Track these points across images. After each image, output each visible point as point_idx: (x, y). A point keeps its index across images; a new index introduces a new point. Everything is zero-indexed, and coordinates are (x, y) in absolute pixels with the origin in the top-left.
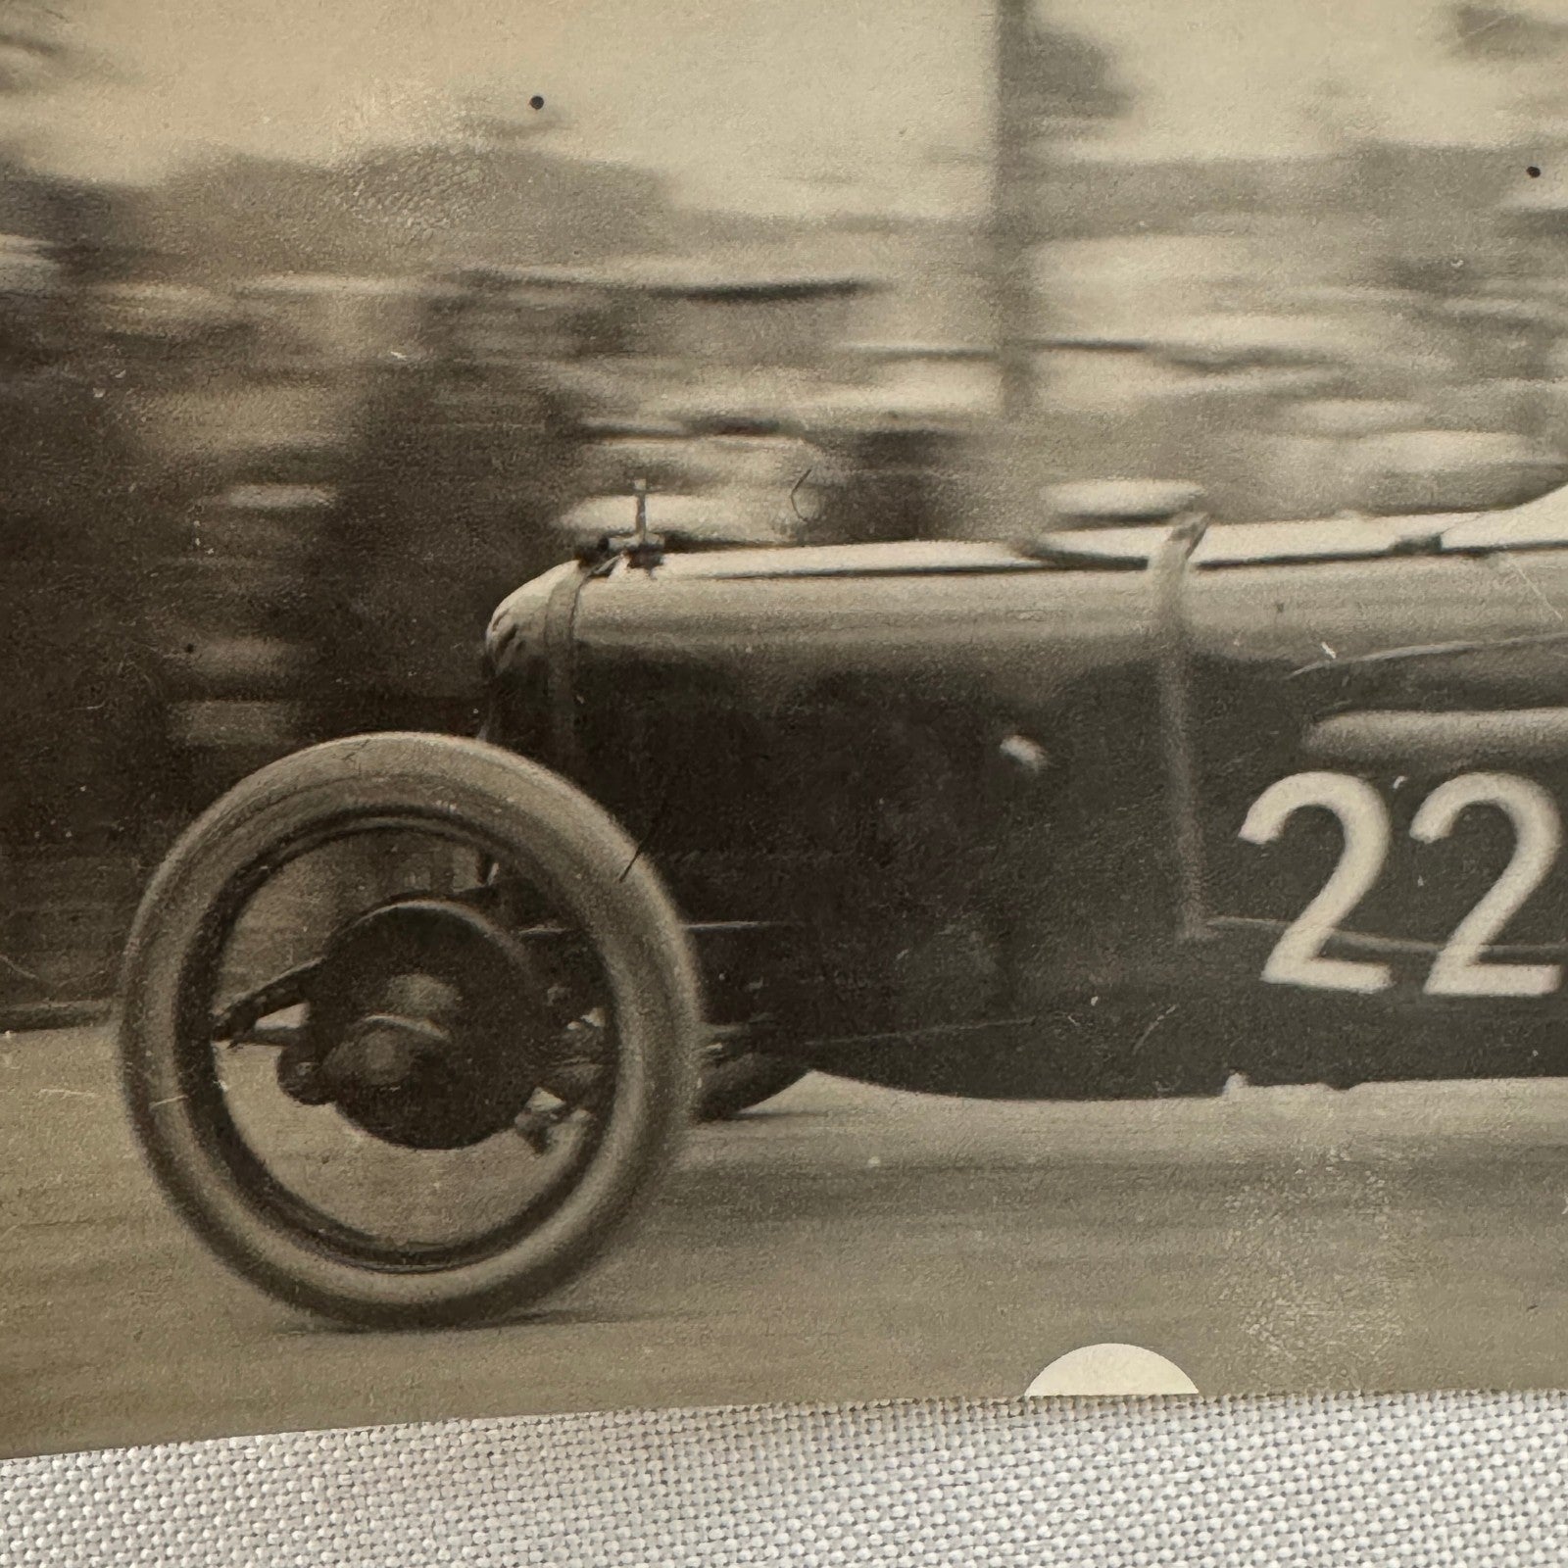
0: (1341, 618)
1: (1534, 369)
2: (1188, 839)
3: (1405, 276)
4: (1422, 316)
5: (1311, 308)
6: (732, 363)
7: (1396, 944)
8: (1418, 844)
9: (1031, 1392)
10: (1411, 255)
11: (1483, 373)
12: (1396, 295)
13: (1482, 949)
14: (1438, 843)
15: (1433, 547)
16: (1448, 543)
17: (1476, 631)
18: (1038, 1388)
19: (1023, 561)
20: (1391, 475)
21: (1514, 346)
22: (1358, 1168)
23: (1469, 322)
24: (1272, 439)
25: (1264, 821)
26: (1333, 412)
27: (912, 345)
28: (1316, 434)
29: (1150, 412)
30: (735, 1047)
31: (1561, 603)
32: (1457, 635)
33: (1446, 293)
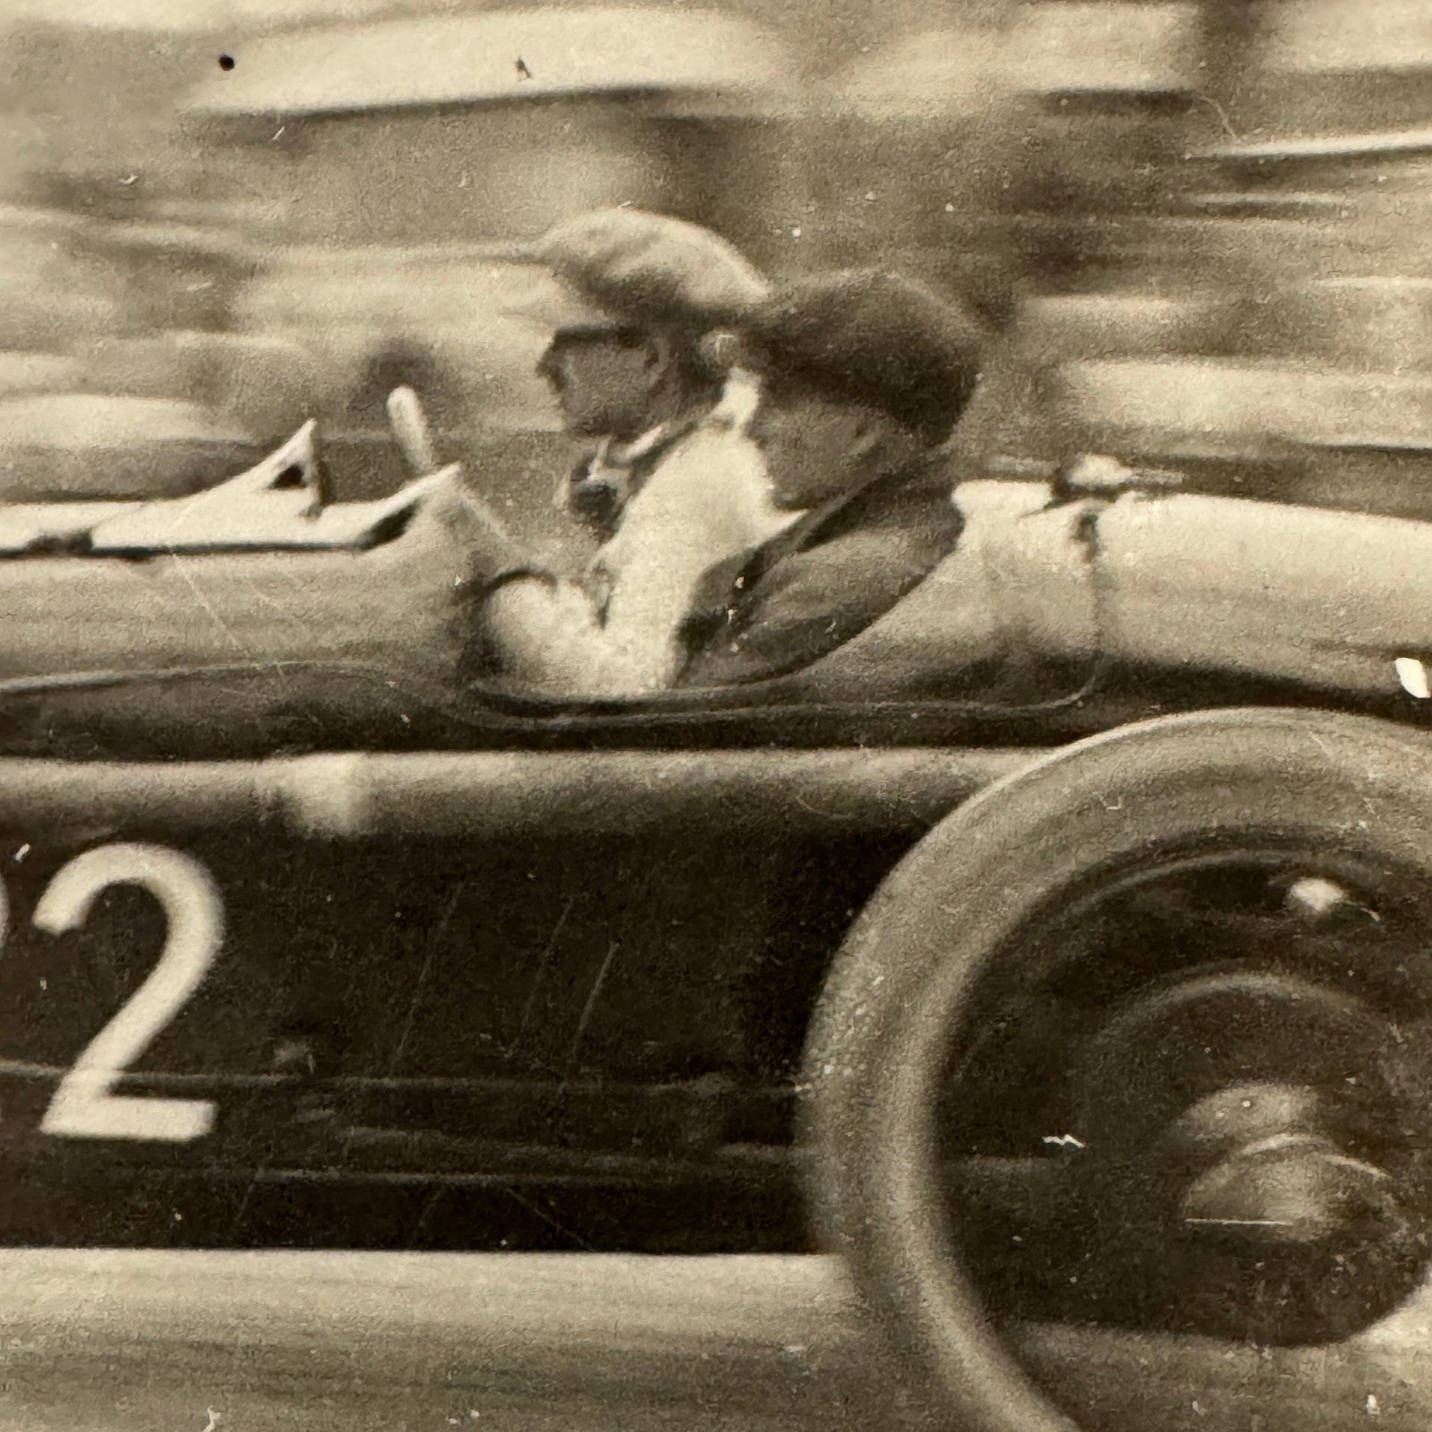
1: (217, 319)
3: (63, 193)
4: (78, 246)
7: (13, 1067)
8: (42, 935)
10: (75, 167)
11: (156, 321)
13: (115, 1076)
14: (69, 933)
15: (80, 546)
16: (99, 541)
17: (126, 659)
20: (36, 451)
21: (192, 288)
23: (140, 255)
31: (239, 622)
32: (103, 663)
33: (114, 218)
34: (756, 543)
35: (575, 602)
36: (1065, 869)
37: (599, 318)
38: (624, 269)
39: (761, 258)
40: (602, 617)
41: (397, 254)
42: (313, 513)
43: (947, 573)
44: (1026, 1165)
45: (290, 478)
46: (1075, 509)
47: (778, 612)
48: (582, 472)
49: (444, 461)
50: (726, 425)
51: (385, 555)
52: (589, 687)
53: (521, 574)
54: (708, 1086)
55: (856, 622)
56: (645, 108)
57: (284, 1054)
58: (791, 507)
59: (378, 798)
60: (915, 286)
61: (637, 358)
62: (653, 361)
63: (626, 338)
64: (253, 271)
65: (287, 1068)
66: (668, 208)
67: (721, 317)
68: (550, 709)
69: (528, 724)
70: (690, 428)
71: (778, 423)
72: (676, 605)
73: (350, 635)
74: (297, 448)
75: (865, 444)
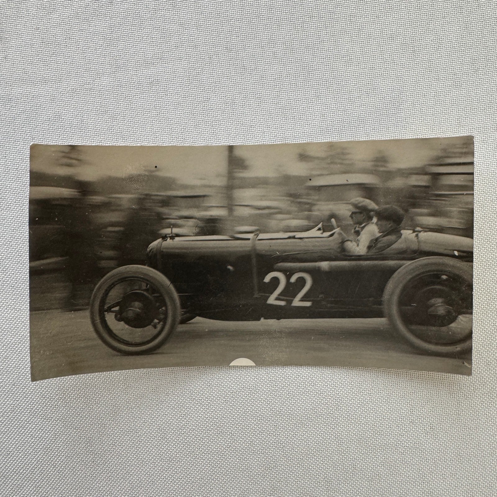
0: (280, 248)
1: (310, 210)
2: (255, 281)
3: (291, 195)
4: (292, 202)
5: (275, 200)
6: (186, 207)
7: (288, 298)
8: (291, 283)
9: (230, 365)
10: (292, 192)
11: (302, 211)
12: (288, 198)
13: (300, 299)
14: (294, 283)
15: (294, 237)
16: (296, 237)
17: (300, 251)
18: (231, 364)
19: (230, 239)
20: (288, 226)
21: (307, 207)
22: (281, 332)
23: (300, 203)
24: (269, 220)
25: (267, 279)
26: (279, 216)
27: (214, 205)
28: (276, 219)
29: (251, 216)
30: (186, 313)
31: (313, 246)
32: (297, 251)
33: (297, 198)
34: (377, 237)
35: (354, 243)
36: (414, 274)
37: (357, 210)
38: (360, 205)
39: (377, 204)
40: (358, 245)
41: (332, 203)
42: (322, 233)
43: (400, 241)
44: (409, 307)
45: (319, 229)
46: (416, 233)
47: (379, 245)
48: (355, 228)
49: (338, 227)
50: (373, 223)
51: (331, 238)
52: (357, 254)
53: (348, 240)
54: (371, 299)
55: (389, 246)
56: (363, 186)
57: (320, 296)
58: (380, 233)
59: (331, 267)
60: (396, 207)
61: (362, 215)
62: (364, 216)
63: (361, 213)
64: (315, 205)
65: (321, 298)
66: (366, 197)
67: (372, 210)
68: (352, 256)
69: (349, 258)
70: (368, 224)
71: (379, 223)
72: (367, 244)
73: (327, 248)
74: (320, 226)
75: (390, 226)
